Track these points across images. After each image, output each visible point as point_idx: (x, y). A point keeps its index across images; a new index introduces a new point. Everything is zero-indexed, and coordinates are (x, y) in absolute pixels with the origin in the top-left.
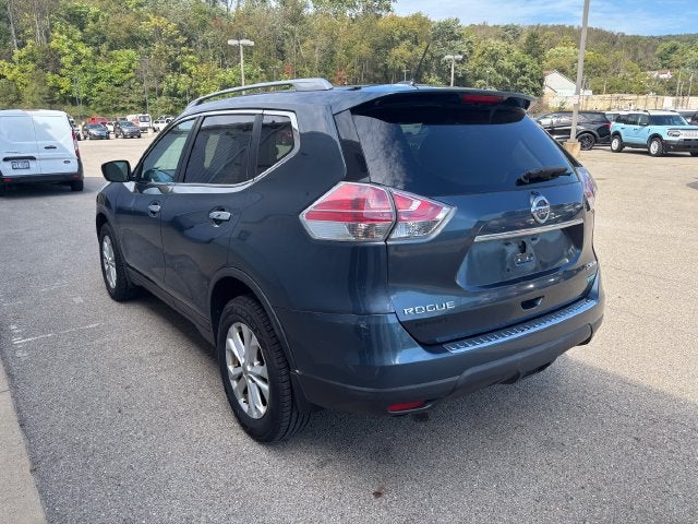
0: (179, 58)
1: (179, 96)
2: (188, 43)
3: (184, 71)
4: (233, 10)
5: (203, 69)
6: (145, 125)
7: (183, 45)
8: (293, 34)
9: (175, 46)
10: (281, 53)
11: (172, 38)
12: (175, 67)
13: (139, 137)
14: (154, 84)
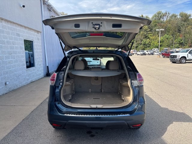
0: (147, 35)
1: (146, 45)
2: (151, 31)
3: (148, 38)
4: (165, 20)
5: (154, 37)
6: (134, 52)
7: (149, 31)
8: (184, 25)
9: (147, 32)
10: (179, 31)
11: (146, 30)
12: (146, 37)
13: (131, 56)
14: (140, 42)
